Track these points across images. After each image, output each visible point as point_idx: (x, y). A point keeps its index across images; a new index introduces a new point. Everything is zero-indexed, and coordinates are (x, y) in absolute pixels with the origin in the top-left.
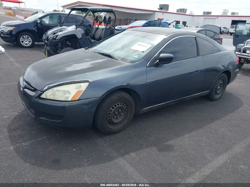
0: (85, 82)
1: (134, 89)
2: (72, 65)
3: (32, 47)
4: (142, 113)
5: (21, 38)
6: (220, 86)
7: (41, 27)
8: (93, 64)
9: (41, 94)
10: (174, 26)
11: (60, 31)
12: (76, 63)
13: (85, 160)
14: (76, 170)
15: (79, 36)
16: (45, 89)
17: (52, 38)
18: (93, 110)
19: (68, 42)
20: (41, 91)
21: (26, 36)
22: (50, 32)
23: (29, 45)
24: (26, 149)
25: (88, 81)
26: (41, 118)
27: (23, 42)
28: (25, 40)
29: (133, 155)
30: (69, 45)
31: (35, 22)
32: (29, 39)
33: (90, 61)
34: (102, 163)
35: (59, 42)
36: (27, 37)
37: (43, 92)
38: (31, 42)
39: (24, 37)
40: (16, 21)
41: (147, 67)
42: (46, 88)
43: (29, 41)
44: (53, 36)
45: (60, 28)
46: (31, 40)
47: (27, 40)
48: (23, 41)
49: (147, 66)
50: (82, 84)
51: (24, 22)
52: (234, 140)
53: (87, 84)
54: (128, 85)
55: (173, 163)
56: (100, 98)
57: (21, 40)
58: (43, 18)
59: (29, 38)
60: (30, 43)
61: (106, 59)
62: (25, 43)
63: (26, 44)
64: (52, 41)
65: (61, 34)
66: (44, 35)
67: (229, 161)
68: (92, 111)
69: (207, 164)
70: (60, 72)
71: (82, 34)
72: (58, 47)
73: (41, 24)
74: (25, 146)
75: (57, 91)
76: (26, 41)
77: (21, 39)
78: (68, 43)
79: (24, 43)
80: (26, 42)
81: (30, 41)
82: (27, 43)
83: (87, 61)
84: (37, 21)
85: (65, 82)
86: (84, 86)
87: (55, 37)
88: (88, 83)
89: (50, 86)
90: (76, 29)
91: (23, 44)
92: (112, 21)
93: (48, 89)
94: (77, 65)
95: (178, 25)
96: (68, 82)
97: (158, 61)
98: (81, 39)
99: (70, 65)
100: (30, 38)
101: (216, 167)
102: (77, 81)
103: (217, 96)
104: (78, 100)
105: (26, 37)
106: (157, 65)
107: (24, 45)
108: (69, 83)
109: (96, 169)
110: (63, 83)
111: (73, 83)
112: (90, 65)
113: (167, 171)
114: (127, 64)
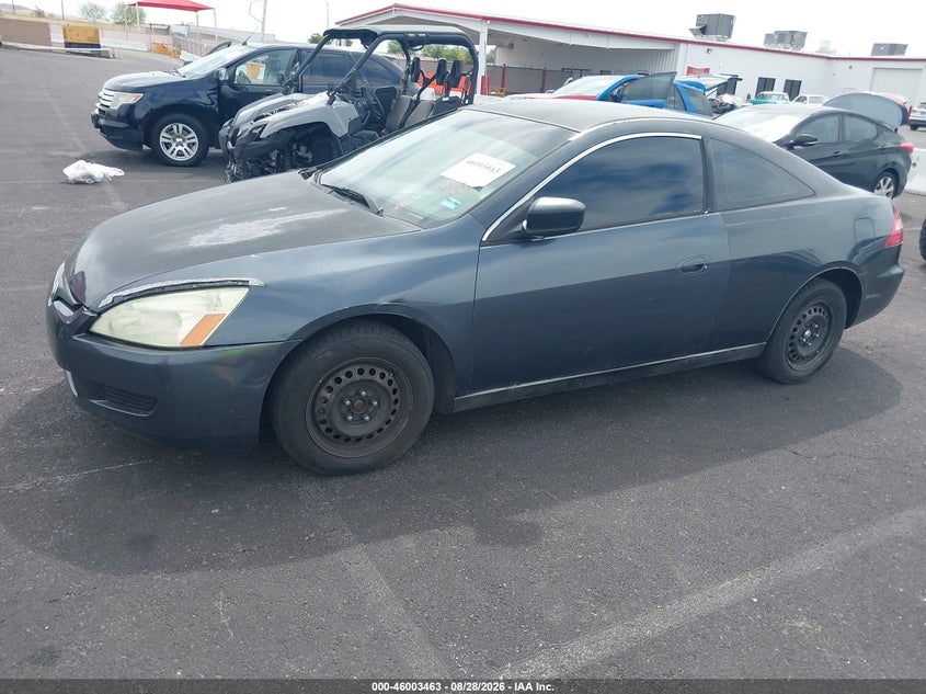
0: (234, 285)
1: (421, 320)
2: (216, 226)
3: (199, 163)
4: (462, 409)
5: (163, 134)
6: (811, 327)
7: (232, 96)
8: (285, 225)
9: (92, 321)
10: (749, 96)
11: (280, 110)
12: (233, 222)
13: (239, 547)
14: (196, 575)
15: (340, 129)
16: (103, 303)
17: (247, 133)
18: (261, 386)
19: (303, 149)
20: (93, 312)
21: (181, 126)
22: (246, 113)
23: (187, 157)
24: (64, 494)
25: (244, 284)
26: (94, 401)
27: (168, 146)
28: (174, 140)
29: (408, 543)
30: (307, 159)
31: (213, 80)
32: (189, 136)
33: (282, 213)
34: (290, 561)
35: (271, 148)
36: (184, 129)
37: (99, 314)
38: (196, 148)
39: (175, 127)
40: (150, 74)
41: (482, 244)
42: (109, 300)
43: (188, 145)
44: (250, 127)
45: (283, 98)
46: (196, 140)
47: (184, 141)
48: (170, 144)
49: (484, 239)
50: (224, 294)
51: (176, 78)
52: (810, 528)
53: (241, 293)
54: (397, 303)
55: (542, 586)
56: (285, 344)
57: (162, 140)
58: (240, 64)
59: (189, 133)
60: (193, 153)
61: (341, 211)
62: (176, 152)
63: (180, 154)
64: (245, 145)
65: (276, 121)
66: (227, 123)
67: (755, 600)
68: (253, 386)
69: (667, 599)
70: (167, 249)
71: (352, 123)
72: (269, 166)
73: (234, 87)
74: (62, 485)
75: (144, 312)
76: (180, 143)
77: (164, 137)
78: (302, 152)
79: (171, 149)
80: (179, 148)
81: (194, 144)
82: (182, 149)
83: (274, 215)
84: (218, 73)
85: (170, 283)
86: (231, 299)
87: (257, 131)
88: (247, 290)
89: (120, 294)
90: (330, 103)
91: (168, 153)
92: (465, 75)
93: (113, 305)
94: (234, 226)
95: (765, 93)
96: (181, 282)
97: (525, 223)
98: (344, 138)
99: (208, 228)
100: (193, 134)
101: (694, 616)
102: (211, 280)
103: (799, 369)
104: (206, 347)
105: (181, 130)
106: (524, 240)
107: (173, 157)
108: (182, 287)
109: (264, 577)
110: (163, 288)
111: (195, 286)
112: (276, 228)
113: (508, 609)
114: (411, 229)
